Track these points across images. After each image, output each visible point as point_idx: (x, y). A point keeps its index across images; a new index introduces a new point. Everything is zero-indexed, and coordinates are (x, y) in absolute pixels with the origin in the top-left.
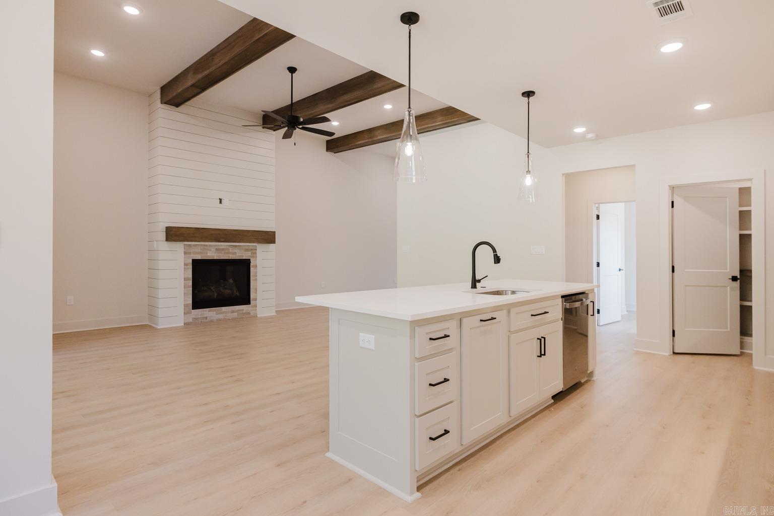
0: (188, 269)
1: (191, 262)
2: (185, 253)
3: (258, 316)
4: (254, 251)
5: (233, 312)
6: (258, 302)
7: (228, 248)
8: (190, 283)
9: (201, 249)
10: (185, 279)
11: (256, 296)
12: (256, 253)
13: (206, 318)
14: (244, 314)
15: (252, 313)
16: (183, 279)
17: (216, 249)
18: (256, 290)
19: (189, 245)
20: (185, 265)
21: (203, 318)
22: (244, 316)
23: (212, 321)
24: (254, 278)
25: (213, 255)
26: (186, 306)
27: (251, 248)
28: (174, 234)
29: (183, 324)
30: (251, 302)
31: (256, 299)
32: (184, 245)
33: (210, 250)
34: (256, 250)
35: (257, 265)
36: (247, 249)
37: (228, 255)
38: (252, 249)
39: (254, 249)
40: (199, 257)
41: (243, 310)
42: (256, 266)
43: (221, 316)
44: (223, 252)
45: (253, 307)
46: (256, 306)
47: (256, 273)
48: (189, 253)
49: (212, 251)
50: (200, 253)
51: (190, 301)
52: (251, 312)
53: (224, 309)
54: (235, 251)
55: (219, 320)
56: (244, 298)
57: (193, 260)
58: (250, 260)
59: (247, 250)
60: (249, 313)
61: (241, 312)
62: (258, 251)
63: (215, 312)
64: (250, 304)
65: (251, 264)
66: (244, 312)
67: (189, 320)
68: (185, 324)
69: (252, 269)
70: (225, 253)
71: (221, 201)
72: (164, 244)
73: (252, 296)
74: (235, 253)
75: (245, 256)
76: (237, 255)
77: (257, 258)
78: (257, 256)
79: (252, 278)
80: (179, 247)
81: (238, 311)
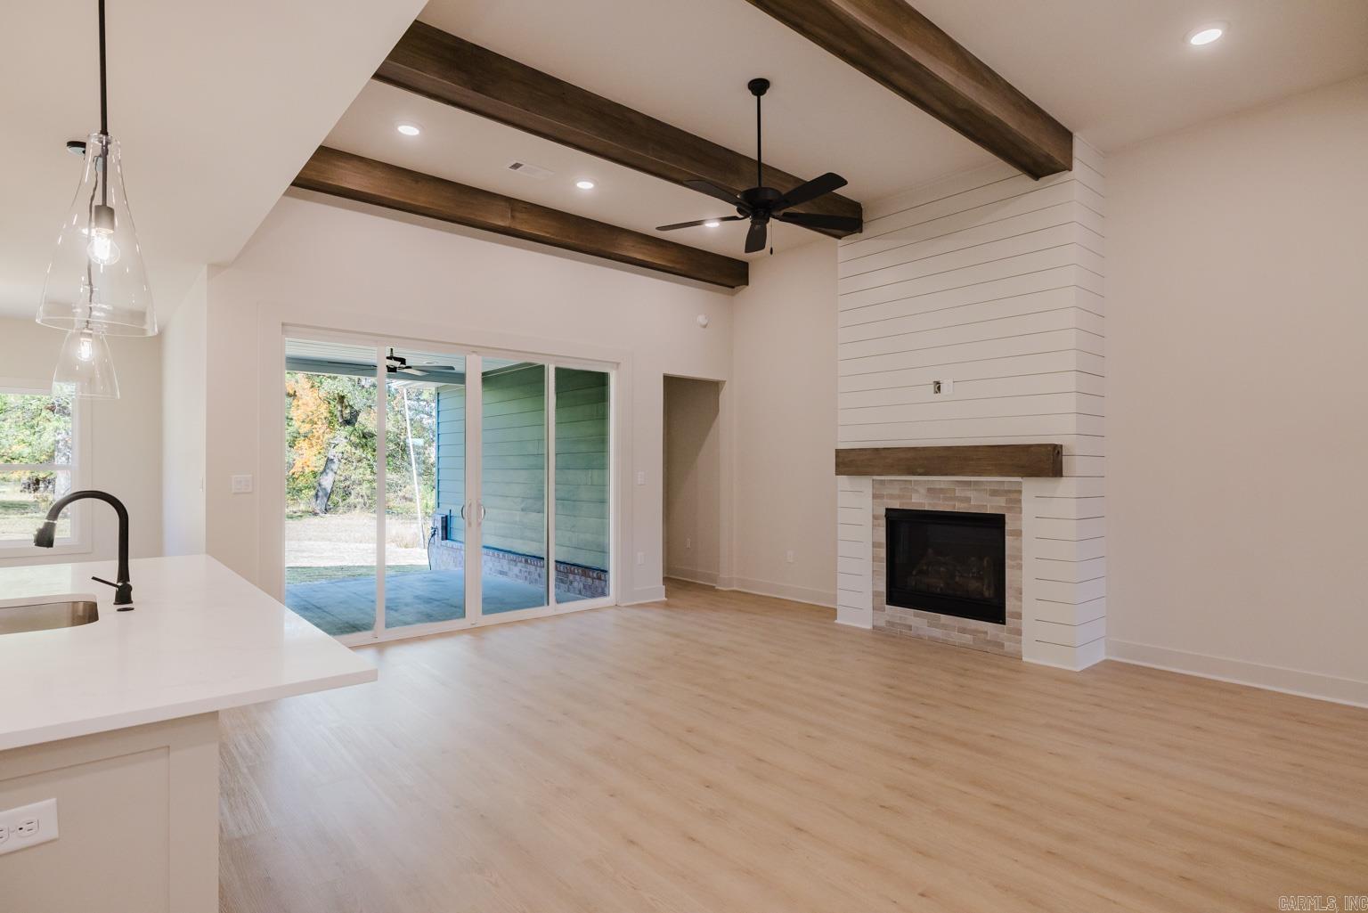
0: (879, 525)
1: (884, 512)
2: (875, 496)
3: (1025, 659)
4: (1014, 496)
5: (963, 631)
6: (1027, 624)
7: (952, 487)
8: (883, 553)
9: (901, 489)
10: (875, 545)
11: (1021, 607)
12: (1019, 501)
13: (910, 627)
14: (989, 641)
15: (1009, 646)
16: (871, 546)
17: (929, 490)
18: (1021, 594)
19: (881, 481)
20: (875, 517)
21: (905, 625)
22: (989, 649)
23: (919, 637)
24: (1013, 563)
25: (923, 501)
26: (876, 594)
27: (1006, 488)
28: (851, 462)
29: (869, 627)
30: (1007, 619)
31: (1019, 616)
32: (873, 480)
33: (917, 491)
34: (1020, 492)
35: (1021, 532)
36: (996, 491)
38: (1009, 491)
39: (1015, 491)
40: (896, 505)
41: (986, 633)
42: (1018, 533)
43: (937, 633)
45: (1011, 631)
46: (1019, 632)
47: (1020, 550)
48: (881, 497)
49: (921, 494)
50: (899, 497)
51: (882, 587)
52: (1006, 644)
53: (944, 619)
54: (969, 495)
55: (933, 640)
57: (887, 509)
58: (1003, 516)
59: (994, 493)
60: (1003, 645)
61: (982, 636)
62: (1024, 497)
63: (927, 621)
64: (1004, 623)
65: (1008, 527)
66: (989, 638)
67: (882, 623)
68: (874, 627)
69: (1008, 539)
70: (945, 499)
71: (938, 387)
72: (844, 480)
73: (1010, 604)
74: (968, 500)
75: (990, 506)
76: (972, 503)
77: (1021, 512)
78: (1021, 508)
79: (1008, 562)
80: (865, 485)
81: (974, 632)
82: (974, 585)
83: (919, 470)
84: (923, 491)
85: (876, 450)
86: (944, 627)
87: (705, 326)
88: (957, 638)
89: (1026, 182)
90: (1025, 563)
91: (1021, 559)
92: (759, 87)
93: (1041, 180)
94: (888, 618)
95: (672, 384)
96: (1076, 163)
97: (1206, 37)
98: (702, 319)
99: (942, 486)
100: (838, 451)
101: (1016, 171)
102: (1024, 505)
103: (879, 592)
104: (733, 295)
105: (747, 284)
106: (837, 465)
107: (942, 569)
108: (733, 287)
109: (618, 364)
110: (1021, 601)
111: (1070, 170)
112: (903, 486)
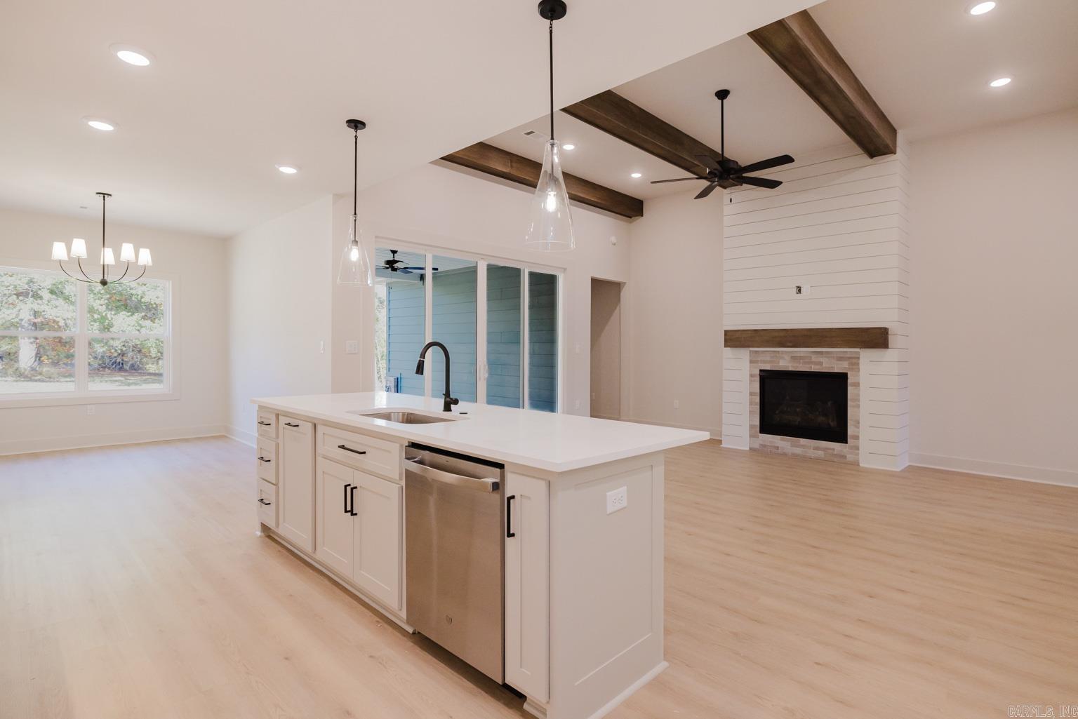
0: (754, 381)
1: (758, 372)
2: (751, 362)
3: (861, 465)
4: (854, 361)
5: (817, 449)
6: (862, 442)
8: (757, 399)
9: (771, 357)
10: (751, 394)
11: (859, 432)
12: (858, 364)
13: (777, 448)
14: (836, 455)
15: (850, 457)
16: (748, 395)
17: (792, 357)
18: (859, 423)
19: (756, 351)
20: (751, 376)
21: (774, 447)
22: (835, 460)
23: (785, 454)
24: (853, 404)
25: (787, 365)
26: (751, 427)
27: (848, 356)
28: (734, 339)
29: (748, 449)
30: (848, 440)
31: (857, 438)
32: (750, 351)
33: (783, 358)
34: (859, 358)
35: (859, 384)
36: (841, 357)
37: (808, 366)
38: (850, 358)
39: (855, 358)
40: (767, 367)
41: (834, 449)
42: (857, 385)
43: (798, 451)
44: (801, 361)
45: (851, 448)
46: (857, 448)
47: (858, 395)
48: (756, 362)
49: (786, 360)
50: (770, 362)
51: (757, 422)
52: (848, 456)
53: (803, 441)
54: (821, 360)
55: (795, 456)
56: (837, 431)
57: (760, 370)
58: (846, 374)
59: (840, 359)
60: (846, 457)
61: (830, 451)
62: (861, 361)
63: (789, 443)
64: (846, 442)
65: (850, 381)
66: (835, 453)
67: (756, 446)
68: (750, 449)
69: (850, 389)
70: (805, 363)
71: (799, 290)
72: (729, 351)
73: (851, 430)
74: (821, 363)
75: (837, 368)
76: (824, 365)
77: (859, 371)
78: (859, 369)
79: (850, 403)
80: (744, 354)
81: (825, 449)
82: (821, 419)
83: (789, 344)
84: (787, 358)
85: (756, 331)
86: (803, 446)
87: (615, 244)
88: (812, 453)
89: (865, 159)
90: (861, 404)
91: (859, 401)
92: (722, 95)
93: (874, 158)
94: (761, 443)
95: (597, 284)
96: (898, 150)
97: (1001, 83)
98: (613, 239)
99: (802, 355)
100: (726, 332)
101: (860, 151)
102: (862, 367)
103: (754, 425)
104: (631, 222)
105: (642, 216)
106: (725, 341)
107: (798, 410)
108: (630, 217)
109: (565, 269)
110: (859, 428)
111: (895, 154)
112: (772, 355)
